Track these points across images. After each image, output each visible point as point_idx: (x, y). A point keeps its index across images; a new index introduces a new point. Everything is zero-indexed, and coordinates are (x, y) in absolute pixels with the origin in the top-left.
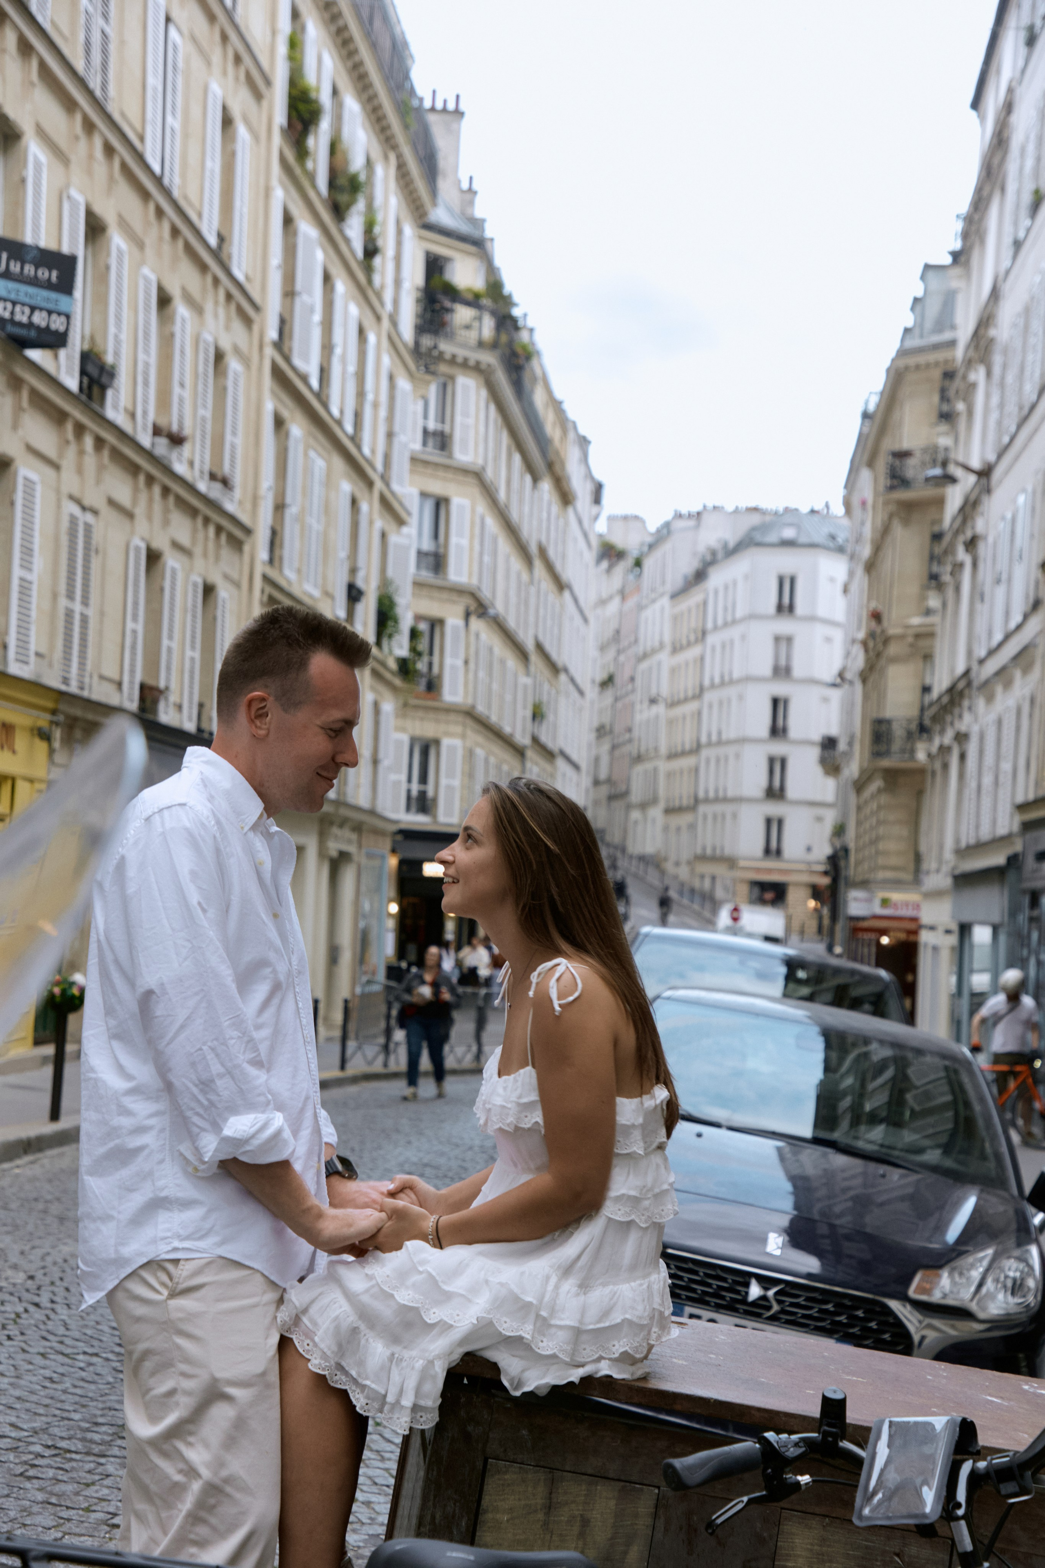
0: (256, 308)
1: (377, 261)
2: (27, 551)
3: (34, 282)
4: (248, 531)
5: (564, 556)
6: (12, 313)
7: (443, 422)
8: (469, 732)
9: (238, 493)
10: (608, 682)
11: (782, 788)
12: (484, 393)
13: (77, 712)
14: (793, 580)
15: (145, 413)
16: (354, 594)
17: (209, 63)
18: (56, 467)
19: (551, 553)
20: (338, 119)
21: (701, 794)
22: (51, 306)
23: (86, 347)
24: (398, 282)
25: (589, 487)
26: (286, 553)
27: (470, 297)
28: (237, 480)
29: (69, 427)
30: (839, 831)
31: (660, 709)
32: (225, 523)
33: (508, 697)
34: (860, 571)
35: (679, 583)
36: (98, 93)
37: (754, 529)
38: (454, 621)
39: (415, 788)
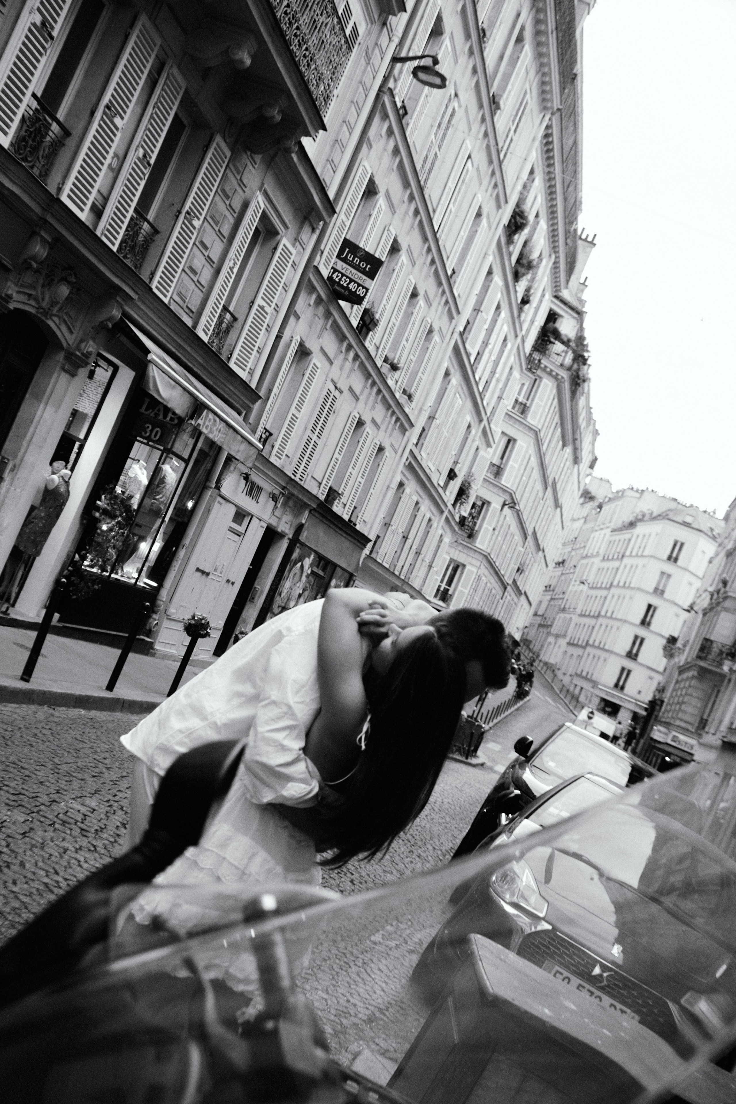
0: (458, 312)
1: (527, 307)
2: (301, 402)
3: (357, 268)
4: (412, 425)
5: (564, 490)
6: (340, 279)
7: (527, 400)
8: (482, 566)
9: (413, 404)
10: (561, 563)
11: (637, 655)
12: (555, 391)
13: (295, 492)
14: (682, 545)
15: (385, 348)
16: (452, 475)
17: (481, 184)
18: (331, 363)
19: (558, 486)
20: (534, 229)
21: (591, 642)
22: (361, 282)
23: (367, 307)
24: (532, 321)
25: (590, 458)
26: (426, 443)
27: (565, 339)
28: (416, 398)
29: (345, 344)
30: (661, 690)
31: (585, 588)
32: (401, 417)
33: (509, 555)
34: (722, 554)
35: (619, 525)
36: (422, 183)
37: (670, 510)
38: (496, 504)
39: (443, 586)
